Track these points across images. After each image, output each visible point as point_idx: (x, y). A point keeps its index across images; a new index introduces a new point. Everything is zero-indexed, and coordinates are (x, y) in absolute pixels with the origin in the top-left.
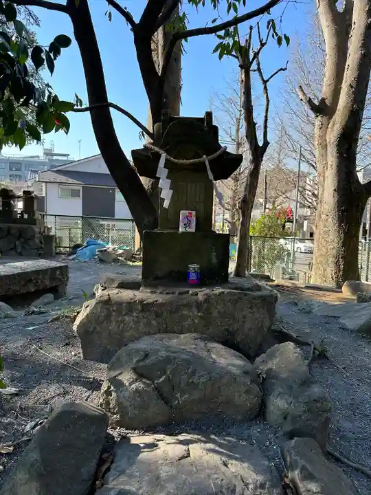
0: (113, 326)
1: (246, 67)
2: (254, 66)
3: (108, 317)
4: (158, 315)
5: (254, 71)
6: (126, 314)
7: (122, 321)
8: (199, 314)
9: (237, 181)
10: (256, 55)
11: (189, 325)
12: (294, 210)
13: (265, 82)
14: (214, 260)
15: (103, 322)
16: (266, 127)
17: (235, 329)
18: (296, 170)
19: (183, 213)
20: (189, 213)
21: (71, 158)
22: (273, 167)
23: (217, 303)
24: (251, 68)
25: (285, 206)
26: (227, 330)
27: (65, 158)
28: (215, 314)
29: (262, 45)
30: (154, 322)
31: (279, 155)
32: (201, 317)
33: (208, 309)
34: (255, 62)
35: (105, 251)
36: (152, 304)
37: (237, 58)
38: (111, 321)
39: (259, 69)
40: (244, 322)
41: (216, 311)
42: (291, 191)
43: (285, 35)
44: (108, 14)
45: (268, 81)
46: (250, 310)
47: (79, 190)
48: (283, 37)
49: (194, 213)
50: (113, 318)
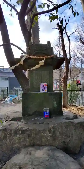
0: (8, 142)
1: (61, 32)
2: (64, 32)
3: (5, 137)
4: (29, 136)
5: (64, 33)
6: (14, 136)
7: (12, 139)
8: (50, 135)
9: (61, 72)
10: (65, 28)
11: (45, 140)
12: (81, 81)
13: (68, 37)
14: (55, 105)
15: (3, 140)
16: (70, 52)
17: (68, 140)
18: (80, 67)
19: (42, 85)
20: (44, 84)
21: (5, 68)
22: (72, 66)
23: (59, 128)
24: (63, 33)
25: (78, 79)
26: (64, 142)
27: (3, 68)
28: (58, 134)
29: (67, 24)
30: (27, 140)
31: (74, 62)
32: (51, 136)
33: (54, 132)
34: (64, 30)
35: (15, 99)
36: (26, 130)
37: (58, 29)
38: (7, 140)
39: (66, 33)
40: (72, 137)
41: (58, 133)
42: (79, 74)
43: (77, 12)
44: (10, 14)
45: (69, 36)
46: (75, 130)
47: (7, 78)
48: (76, 13)
49: (46, 84)
50: (8, 138)
